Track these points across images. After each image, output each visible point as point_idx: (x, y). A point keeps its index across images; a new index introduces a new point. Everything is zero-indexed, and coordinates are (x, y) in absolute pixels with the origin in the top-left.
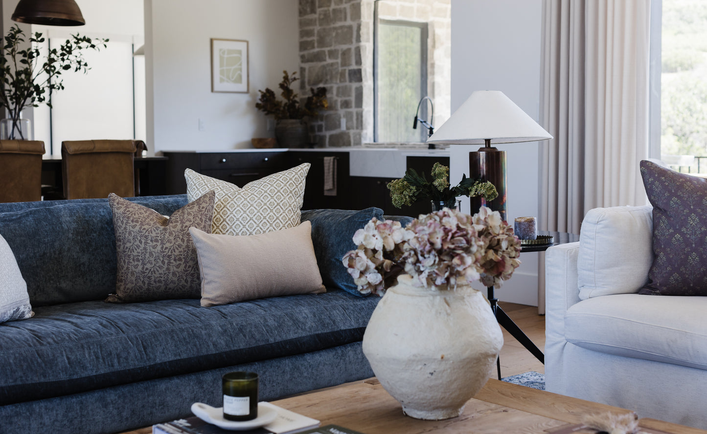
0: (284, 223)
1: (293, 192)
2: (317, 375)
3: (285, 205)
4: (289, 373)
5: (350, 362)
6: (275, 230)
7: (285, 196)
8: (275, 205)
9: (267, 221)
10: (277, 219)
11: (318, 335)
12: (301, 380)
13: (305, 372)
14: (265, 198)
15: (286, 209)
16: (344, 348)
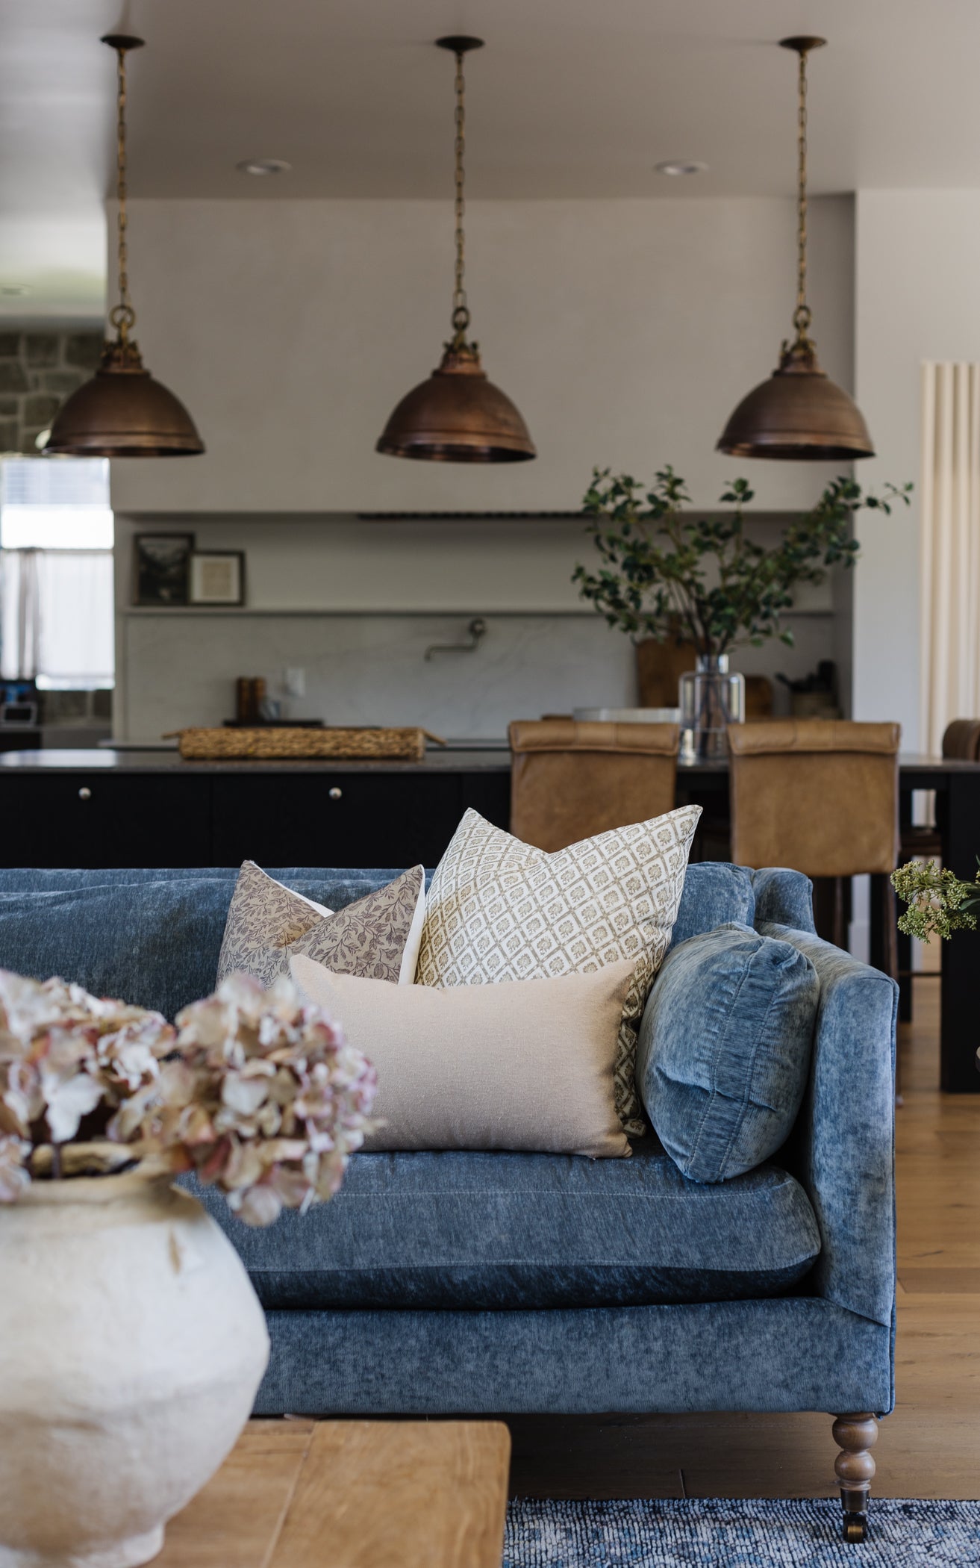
0: (575, 961)
1: (623, 882)
2: (510, 1375)
3: (591, 913)
4: (417, 1355)
5: (623, 1358)
6: (548, 976)
7: (596, 890)
8: (562, 913)
9: (533, 952)
10: (558, 949)
11: (512, 1270)
12: (457, 1380)
13: (468, 1361)
14: (545, 893)
15: (592, 924)
16: (608, 1316)
